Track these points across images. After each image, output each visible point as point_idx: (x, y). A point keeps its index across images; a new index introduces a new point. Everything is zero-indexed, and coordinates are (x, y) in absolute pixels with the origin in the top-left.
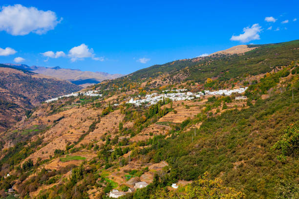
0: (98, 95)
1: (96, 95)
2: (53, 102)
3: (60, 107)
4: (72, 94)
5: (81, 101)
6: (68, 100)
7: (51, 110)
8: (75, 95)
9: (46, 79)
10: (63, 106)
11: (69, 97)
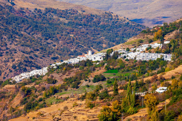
0: (159, 56)
1: (155, 57)
2: (32, 79)
3: (48, 96)
4: (89, 56)
5: (106, 76)
6: (73, 75)
7: (22, 103)
8: (97, 57)
9: (55, 11)
10: (55, 91)
11: (77, 66)
